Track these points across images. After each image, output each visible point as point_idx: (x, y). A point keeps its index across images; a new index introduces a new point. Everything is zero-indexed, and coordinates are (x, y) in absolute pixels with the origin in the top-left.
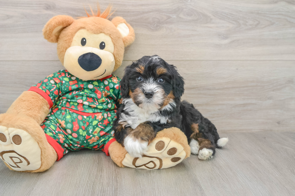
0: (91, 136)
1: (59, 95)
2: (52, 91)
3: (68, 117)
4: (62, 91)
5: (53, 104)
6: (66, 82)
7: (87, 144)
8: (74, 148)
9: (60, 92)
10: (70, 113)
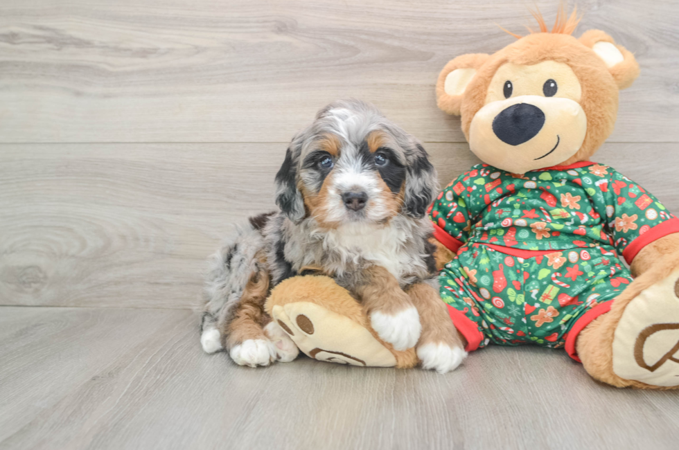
0: (537, 305)
3: (484, 261)
6: (479, 187)
7: (530, 328)
8: (501, 337)
10: (489, 253)
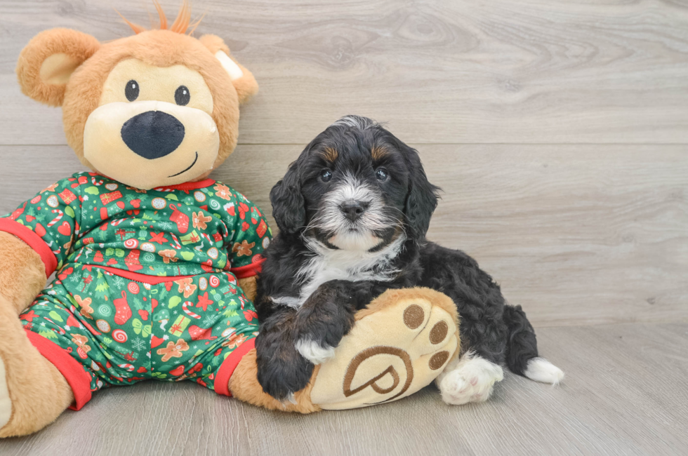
0: (166, 337)
1: (74, 234)
2: (52, 225)
3: (101, 288)
4: (81, 222)
5: (58, 262)
6: (92, 197)
7: (154, 363)
8: (118, 376)
9: (77, 226)
10: (107, 278)
